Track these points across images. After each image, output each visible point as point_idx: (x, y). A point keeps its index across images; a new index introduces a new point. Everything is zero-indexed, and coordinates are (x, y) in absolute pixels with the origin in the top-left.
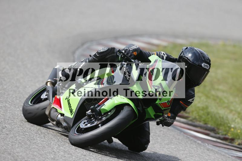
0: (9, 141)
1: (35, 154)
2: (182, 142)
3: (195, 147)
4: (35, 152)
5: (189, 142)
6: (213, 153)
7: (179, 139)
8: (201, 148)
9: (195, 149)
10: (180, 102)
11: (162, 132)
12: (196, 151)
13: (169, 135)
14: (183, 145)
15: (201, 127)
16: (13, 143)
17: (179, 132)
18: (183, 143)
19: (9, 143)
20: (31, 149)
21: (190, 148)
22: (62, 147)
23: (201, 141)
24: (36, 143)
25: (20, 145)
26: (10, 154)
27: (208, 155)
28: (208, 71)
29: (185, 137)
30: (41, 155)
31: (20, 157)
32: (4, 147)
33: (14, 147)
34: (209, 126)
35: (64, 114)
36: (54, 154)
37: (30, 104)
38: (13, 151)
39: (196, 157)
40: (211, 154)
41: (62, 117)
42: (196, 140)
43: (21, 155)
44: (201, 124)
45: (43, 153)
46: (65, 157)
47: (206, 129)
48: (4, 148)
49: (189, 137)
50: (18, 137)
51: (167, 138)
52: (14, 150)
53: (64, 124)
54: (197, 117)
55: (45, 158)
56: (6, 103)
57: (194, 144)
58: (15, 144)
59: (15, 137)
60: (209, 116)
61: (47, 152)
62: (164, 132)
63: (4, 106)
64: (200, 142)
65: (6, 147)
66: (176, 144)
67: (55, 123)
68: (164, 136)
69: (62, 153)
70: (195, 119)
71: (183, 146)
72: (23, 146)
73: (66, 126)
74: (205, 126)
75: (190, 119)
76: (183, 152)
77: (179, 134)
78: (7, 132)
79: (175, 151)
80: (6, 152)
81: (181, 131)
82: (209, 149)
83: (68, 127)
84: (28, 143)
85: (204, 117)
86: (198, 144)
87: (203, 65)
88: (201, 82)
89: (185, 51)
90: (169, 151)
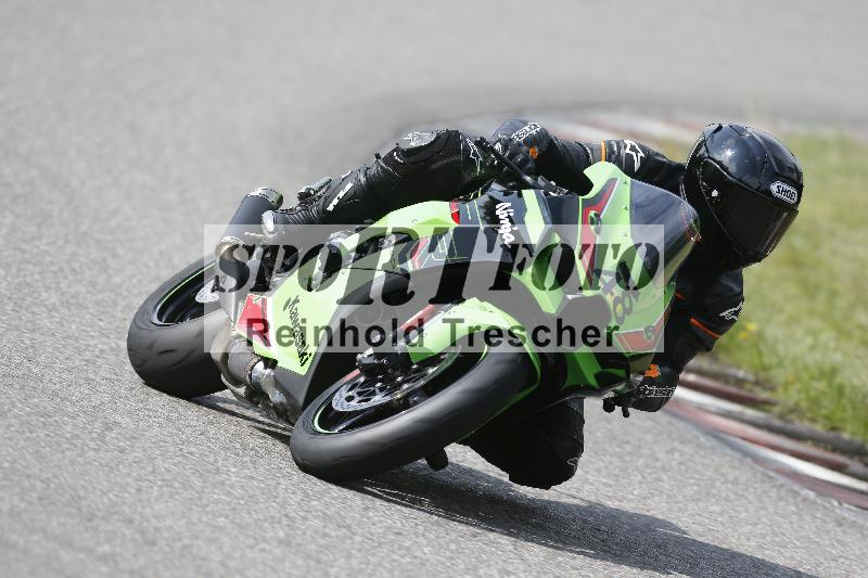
0: (129, 475)
1: (222, 524)
2: (745, 493)
3: (794, 513)
4: (221, 516)
5: (773, 494)
6: (859, 535)
7: (735, 482)
8: (814, 517)
9: (794, 518)
10: (692, 320)
11: (677, 455)
12: (795, 526)
13: (699, 467)
14: (750, 503)
15: (816, 440)
16: (143, 484)
17: (737, 455)
18: (751, 498)
19: (129, 480)
20: (207, 505)
21: (776, 513)
22: (318, 499)
23: (812, 490)
24: (223, 483)
25: (166, 490)
26: (131, 521)
27: (838, 542)
28: (792, 210)
29: (759, 475)
30: (241, 527)
31: (166, 534)
32: (110, 495)
33: (144, 496)
34: (846, 436)
35: (275, 362)
36: (289, 526)
37: (156, 321)
38: (139, 509)
39: (796, 547)
40: (849, 540)
41: (268, 371)
42: (796, 488)
43: (171, 527)
44: (819, 428)
45: (248, 520)
46: (325, 535)
47: (834, 450)
48: (109, 499)
49: (772, 474)
50: (158, 462)
51: (693, 478)
52: (143, 507)
53: (276, 397)
54: (804, 404)
55: (255, 538)
56: (119, 339)
57: (791, 500)
58: (151, 487)
59: (151, 459)
60: (844, 401)
61: (261, 517)
62: (682, 454)
63: (112, 349)
64: (812, 495)
65: (117, 496)
66: (727, 499)
67: (242, 390)
68: (683, 468)
69: (317, 523)
70: (795, 410)
71: (750, 506)
72: (177, 493)
73: (281, 403)
74: (832, 435)
75: (776, 409)
76: (750, 527)
77: (737, 463)
78: (121, 444)
79: (721, 523)
80: (116, 513)
81: (746, 454)
82: (844, 518)
83: (289, 408)
84: (197, 482)
85: (827, 405)
86: (805, 500)
87: (774, 188)
88: (766, 251)
89: (712, 140)
90: (700, 524)
